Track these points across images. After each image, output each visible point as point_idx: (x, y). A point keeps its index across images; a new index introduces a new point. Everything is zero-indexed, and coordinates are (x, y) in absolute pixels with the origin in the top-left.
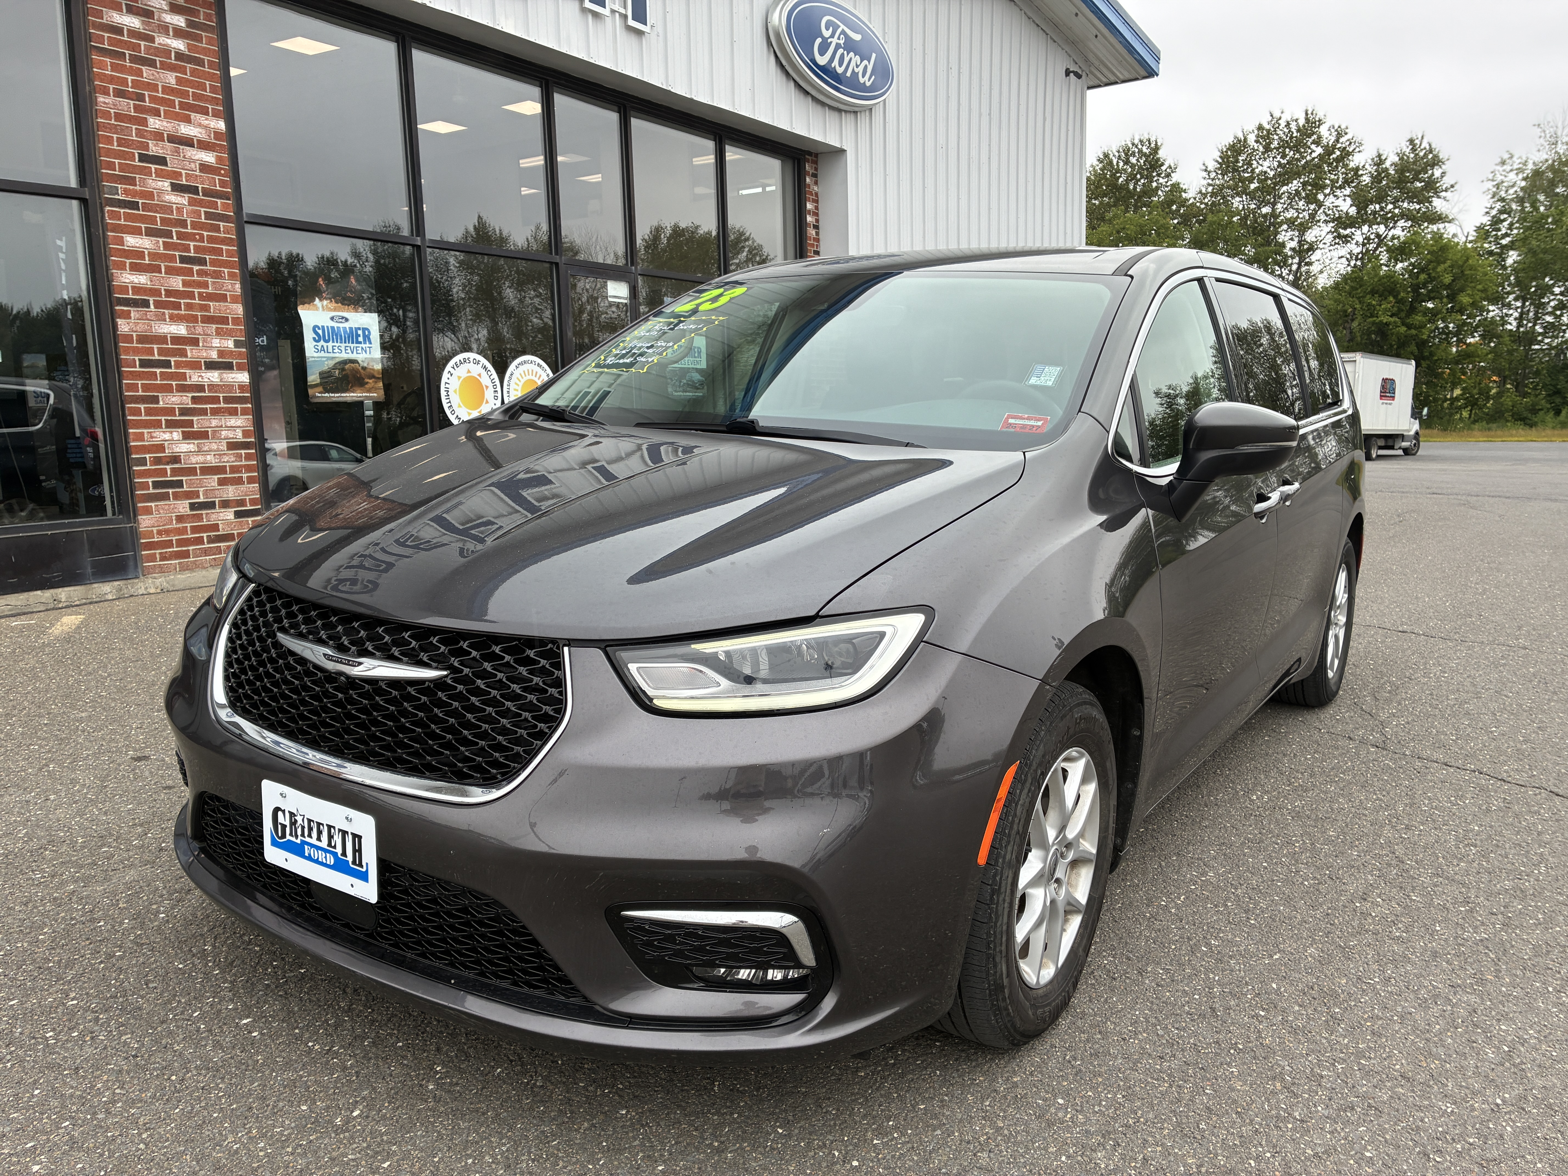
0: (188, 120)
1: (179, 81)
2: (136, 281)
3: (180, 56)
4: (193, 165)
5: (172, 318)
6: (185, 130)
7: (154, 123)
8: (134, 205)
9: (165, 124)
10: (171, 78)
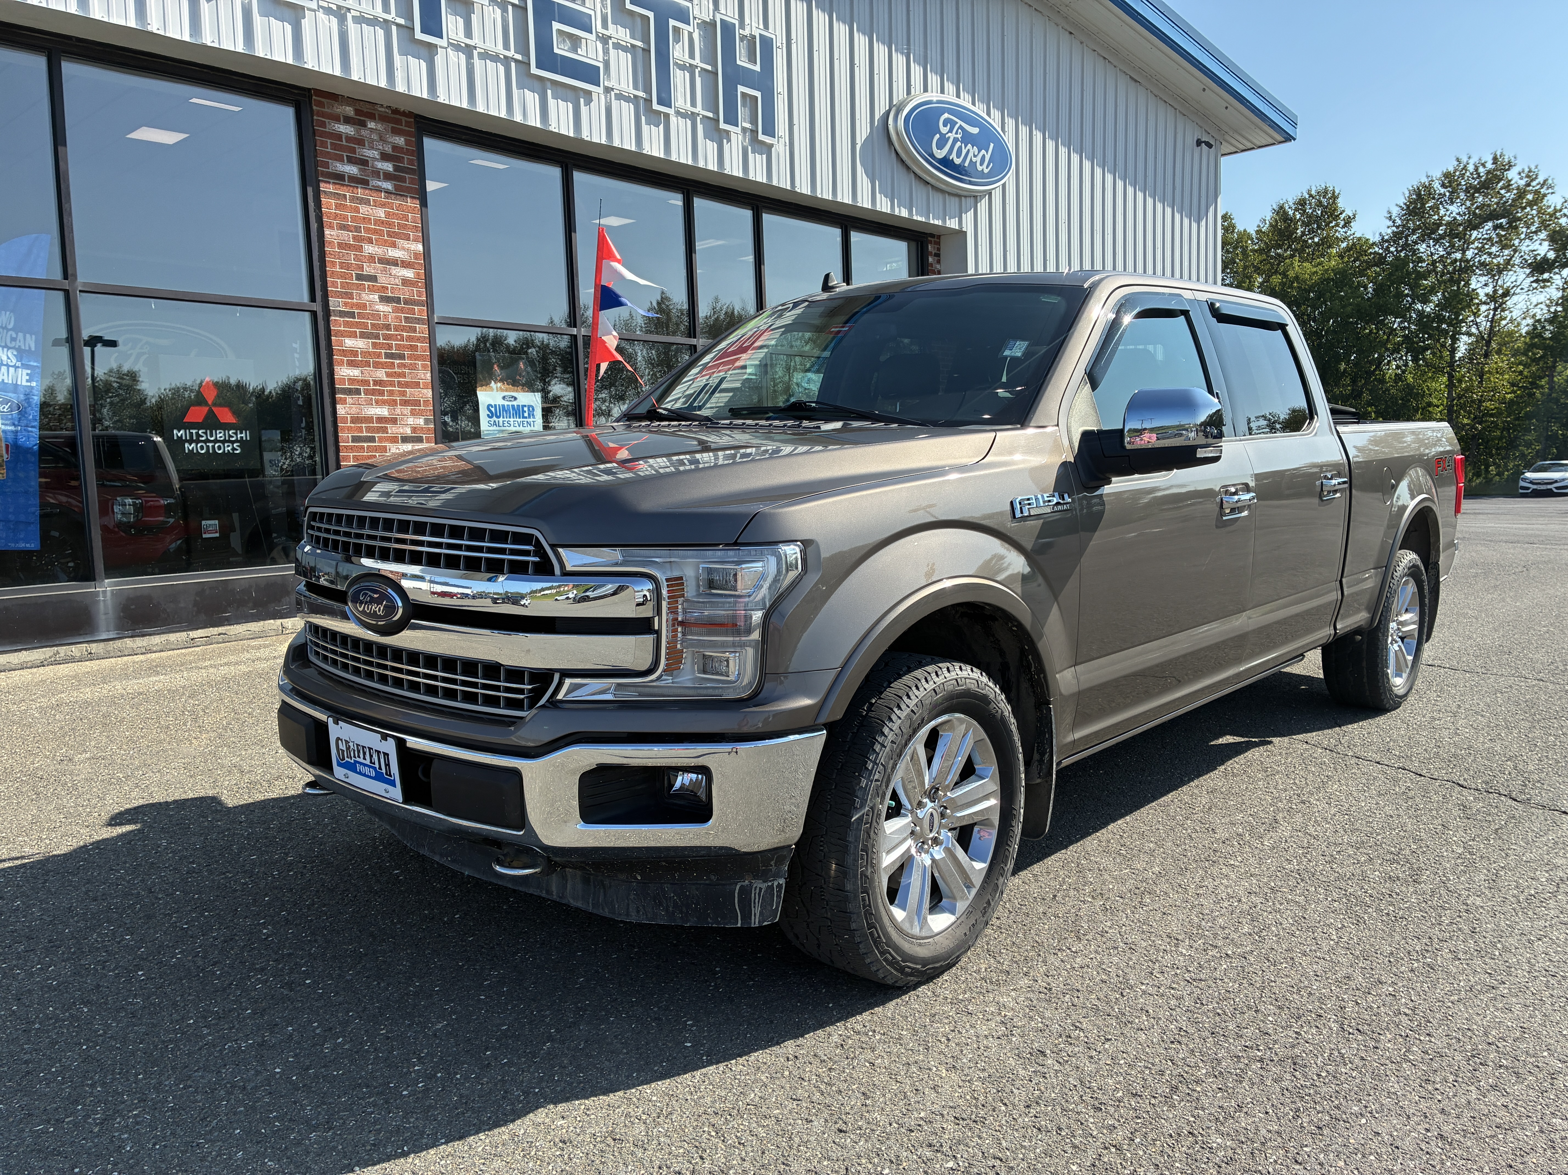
0: (394, 245)
2: (351, 374)
3: (388, 195)
4: (397, 281)
5: (377, 402)
6: (392, 253)
7: (369, 249)
8: (352, 315)
9: (376, 249)
10: (381, 213)
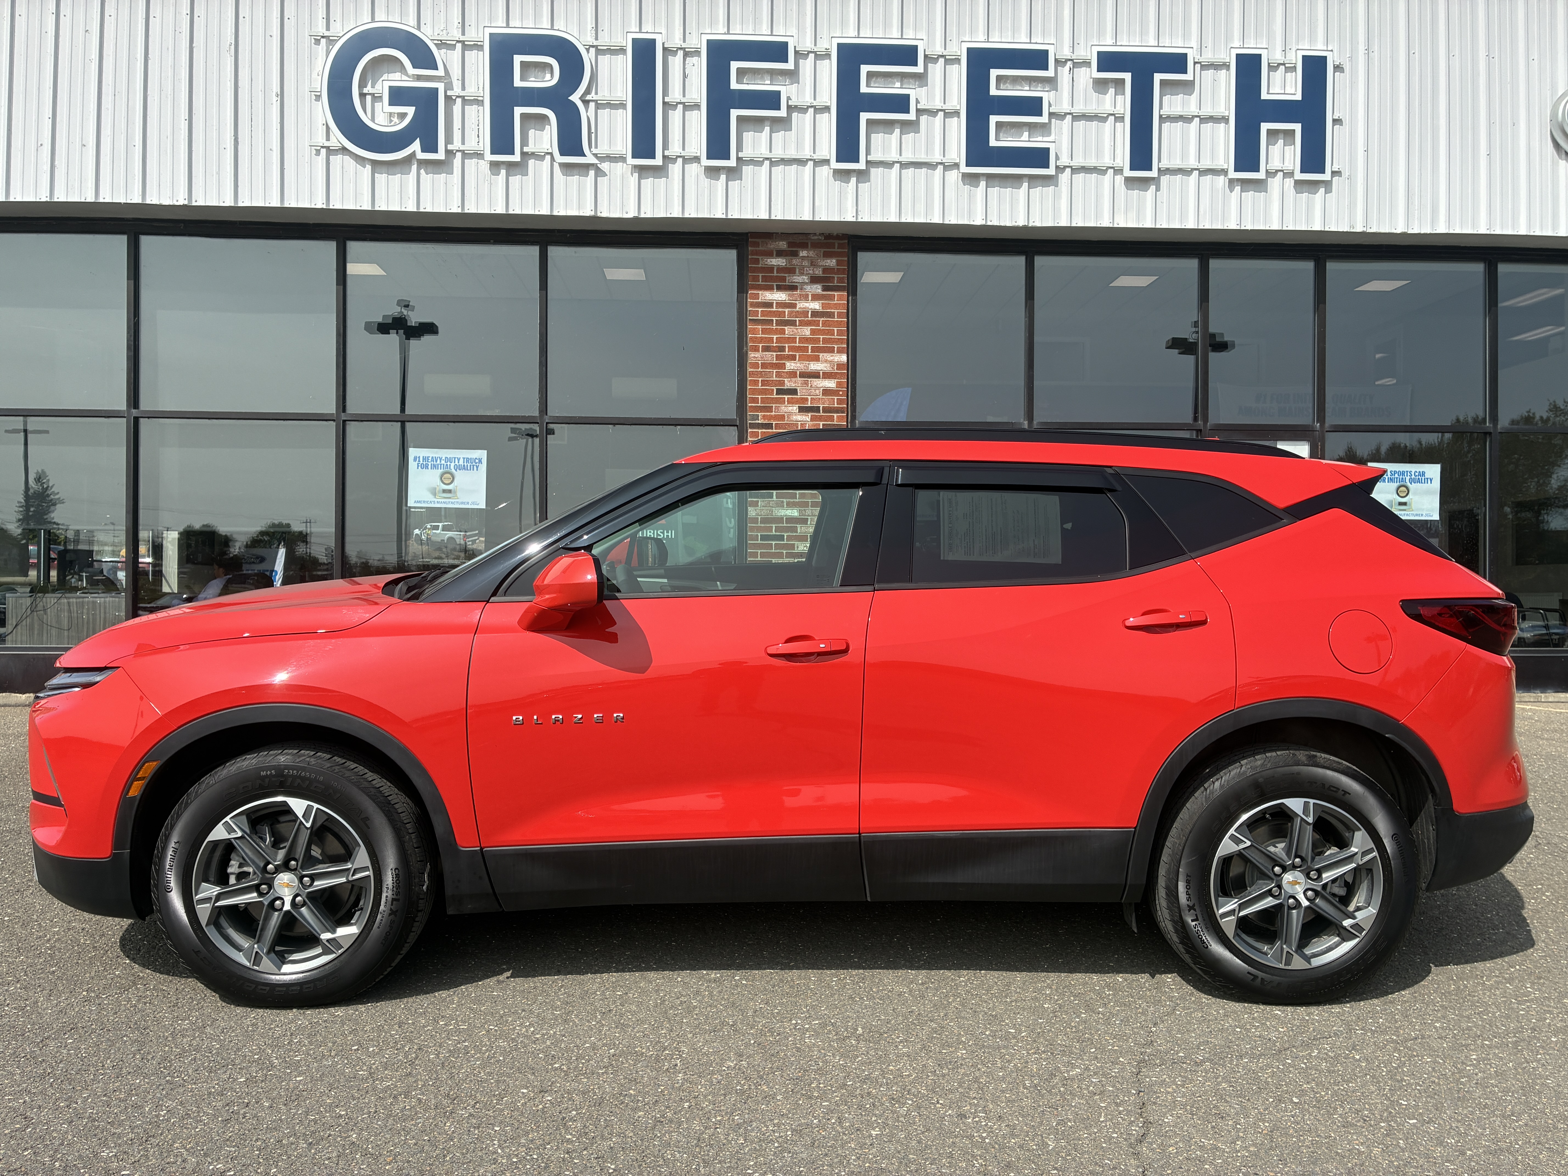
0: (817, 359)
1: (813, 332)
3: (815, 313)
4: (817, 392)
6: (814, 366)
7: (790, 366)
8: (769, 426)
9: (798, 365)
10: (806, 331)
